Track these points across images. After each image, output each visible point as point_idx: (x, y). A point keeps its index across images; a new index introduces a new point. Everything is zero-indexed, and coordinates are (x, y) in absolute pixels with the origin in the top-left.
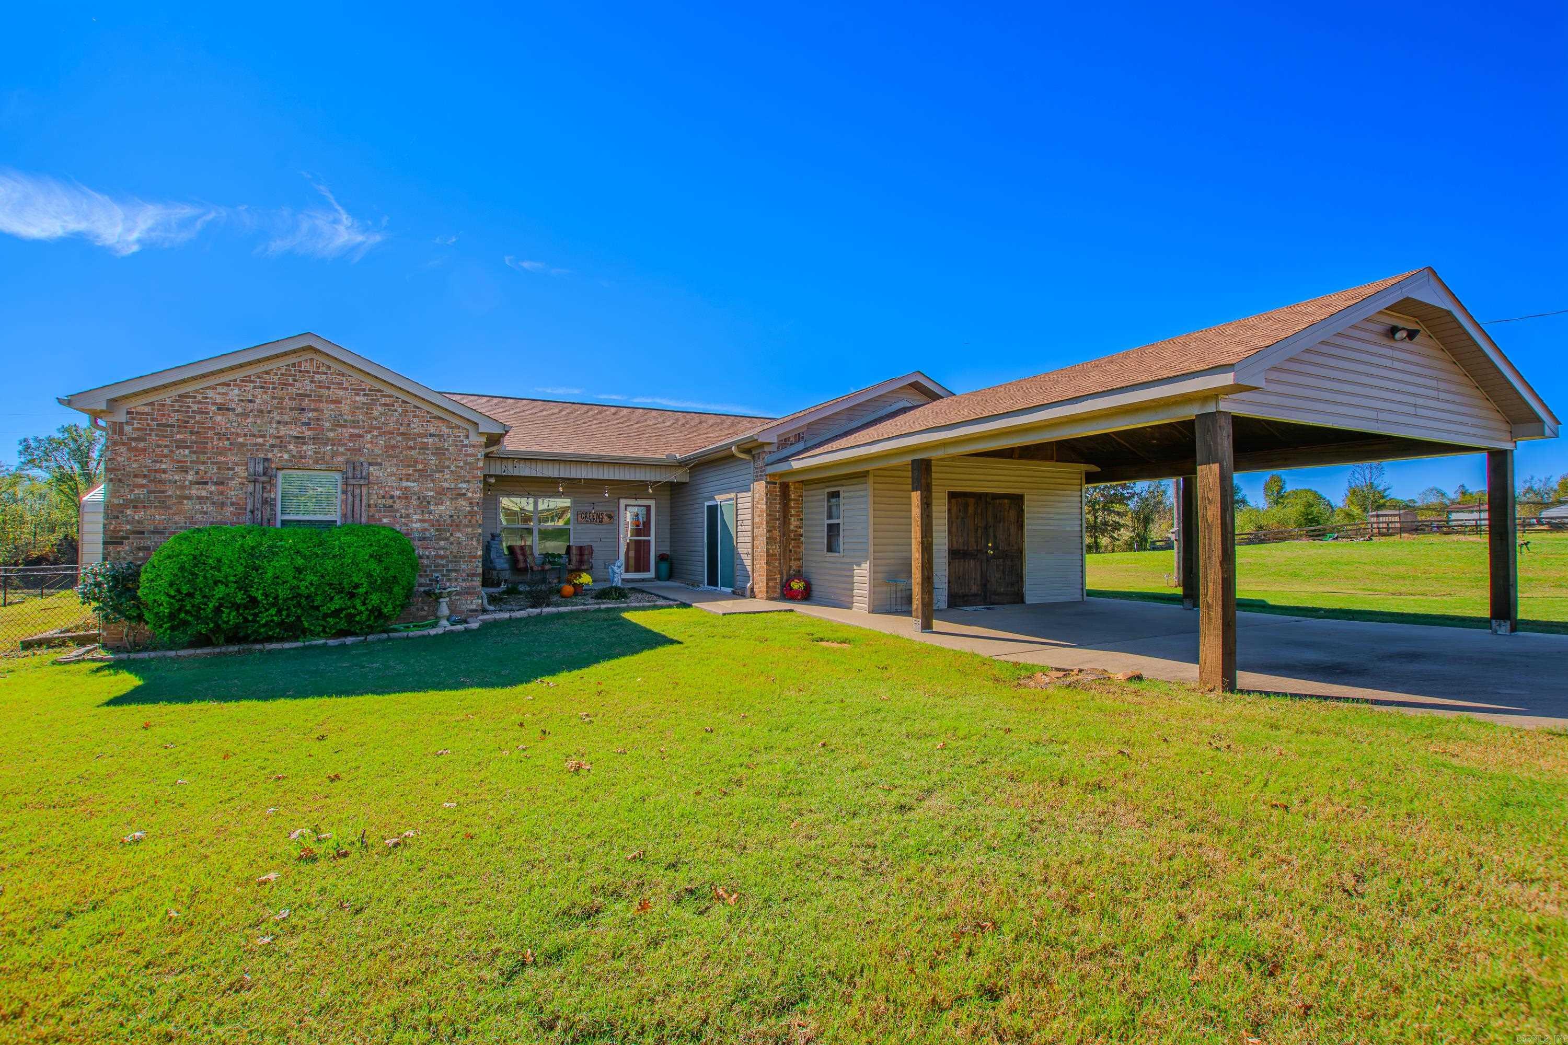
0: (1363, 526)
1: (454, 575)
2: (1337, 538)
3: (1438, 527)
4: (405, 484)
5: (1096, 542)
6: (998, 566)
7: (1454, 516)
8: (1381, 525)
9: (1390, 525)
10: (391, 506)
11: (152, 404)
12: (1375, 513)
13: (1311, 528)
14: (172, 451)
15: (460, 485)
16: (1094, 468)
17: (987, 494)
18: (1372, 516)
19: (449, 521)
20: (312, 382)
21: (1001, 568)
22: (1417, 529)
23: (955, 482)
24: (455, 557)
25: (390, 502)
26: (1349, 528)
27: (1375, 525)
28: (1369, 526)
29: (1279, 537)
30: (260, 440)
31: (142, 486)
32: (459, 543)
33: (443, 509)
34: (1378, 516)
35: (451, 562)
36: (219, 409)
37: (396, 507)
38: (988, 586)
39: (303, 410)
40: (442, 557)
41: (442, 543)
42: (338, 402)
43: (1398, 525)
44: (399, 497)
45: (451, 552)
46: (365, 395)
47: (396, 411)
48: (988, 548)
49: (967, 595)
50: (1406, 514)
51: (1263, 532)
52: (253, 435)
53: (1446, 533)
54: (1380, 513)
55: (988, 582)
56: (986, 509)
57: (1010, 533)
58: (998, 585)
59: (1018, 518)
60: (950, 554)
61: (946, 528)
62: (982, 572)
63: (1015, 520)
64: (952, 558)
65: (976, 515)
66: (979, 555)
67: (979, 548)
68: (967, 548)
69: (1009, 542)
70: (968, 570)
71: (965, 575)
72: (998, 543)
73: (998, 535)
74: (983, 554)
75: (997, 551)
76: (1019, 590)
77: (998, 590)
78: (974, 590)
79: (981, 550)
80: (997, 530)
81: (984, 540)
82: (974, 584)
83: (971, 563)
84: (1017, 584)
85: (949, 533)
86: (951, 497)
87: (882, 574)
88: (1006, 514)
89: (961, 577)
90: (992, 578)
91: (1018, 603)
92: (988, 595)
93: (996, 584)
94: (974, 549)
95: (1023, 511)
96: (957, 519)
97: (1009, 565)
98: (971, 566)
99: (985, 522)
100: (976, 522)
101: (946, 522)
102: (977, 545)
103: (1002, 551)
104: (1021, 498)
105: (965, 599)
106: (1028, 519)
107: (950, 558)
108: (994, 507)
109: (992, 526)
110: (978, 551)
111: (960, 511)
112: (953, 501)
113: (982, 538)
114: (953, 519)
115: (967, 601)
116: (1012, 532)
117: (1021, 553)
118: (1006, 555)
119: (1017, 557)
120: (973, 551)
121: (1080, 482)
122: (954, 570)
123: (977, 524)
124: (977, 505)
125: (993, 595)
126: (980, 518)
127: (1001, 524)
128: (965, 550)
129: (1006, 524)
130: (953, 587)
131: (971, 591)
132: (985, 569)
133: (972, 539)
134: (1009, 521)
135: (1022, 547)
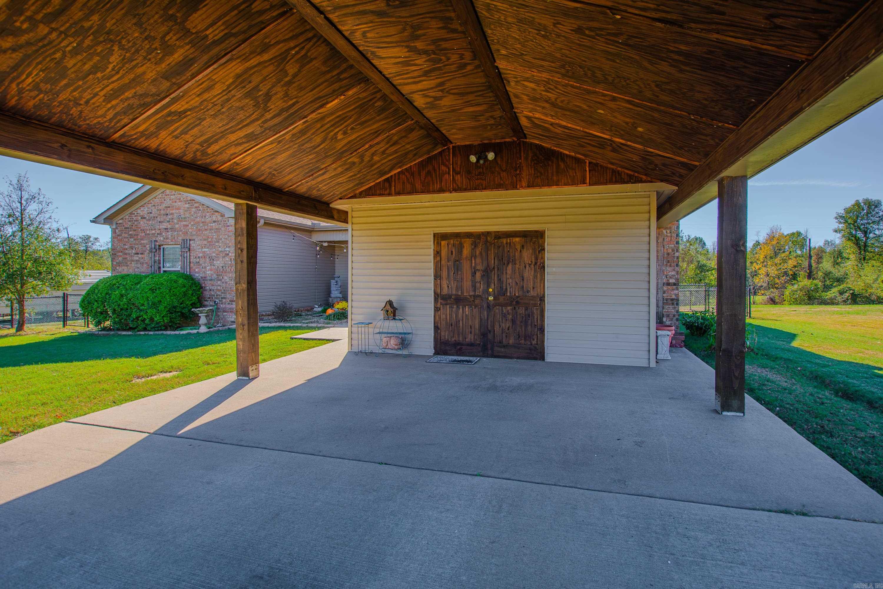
1: (224, 300)
4: (204, 250)
10: (199, 262)
11: (122, 219)
14: (128, 240)
15: (226, 249)
16: (670, 188)
17: (488, 233)
19: (221, 270)
20: (170, 200)
21: (510, 317)
23: (442, 223)
24: (224, 290)
25: (198, 260)
30: (154, 232)
31: (121, 256)
32: (226, 283)
33: (219, 263)
35: (223, 293)
36: (142, 218)
37: (201, 262)
39: (167, 214)
40: (219, 290)
41: (219, 282)
42: (179, 209)
44: (202, 257)
45: (223, 288)
46: (189, 203)
47: (200, 210)
48: (489, 294)
52: (152, 229)
55: (490, 332)
56: (487, 250)
57: (523, 277)
58: (504, 335)
59: (536, 259)
60: (439, 299)
61: (432, 272)
62: (481, 319)
63: (532, 262)
64: (441, 304)
65: (473, 256)
66: (477, 301)
67: (477, 294)
68: (462, 293)
69: (523, 287)
70: (463, 317)
71: (459, 322)
72: (504, 288)
73: (505, 280)
74: (482, 300)
75: (503, 297)
76: (537, 344)
77: (505, 342)
78: (471, 339)
79: (480, 296)
80: (503, 274)
81: (484, 284)
82: (471, 333)
83: (467, 309)
84: (535, 337)
85: (437, 276)
86: (439, 238)
87: (362, 316)
88: (517, 254)
89: (453, 324)
90: (497, 328)
91: (535, 359)
92: (489, 346)
93: (502, 333)
94: (471, 294)
95: (544, 250)
96: (448, 261)
97: (520, 314)
98: (467, 313)
99: (485, 263)
100: (473, 265)
101: (432, 265)
102: (475, 291)
103: (511, 297)
104: (540, 235)
105: (459, 347)
106: (549, 260)
107: (439, 304)
108: (499, 247)
109: (496, 269)
110: (475, 297)
111: (452, 254)
112: (443, 243)
113: (482, 283)
114: (443, 262)
115: (460, 349)
116: (526, 275)
117: (541, 300)
118: (517, 302)
119: (535, 305)
120: (469, 297)
121: (646, 208)
122: (444, 316)
123: (475, 268)
124: (475, 245)
125: (497, 346)
126: (478, 260)
127: (510, 266)
128: (456, 295)
129: (517, 266)
130: (443, 334)
131: (467, 340)
132: (486, 316)
133: (467, 284)
134: (520, 262)
135: (542, 293)
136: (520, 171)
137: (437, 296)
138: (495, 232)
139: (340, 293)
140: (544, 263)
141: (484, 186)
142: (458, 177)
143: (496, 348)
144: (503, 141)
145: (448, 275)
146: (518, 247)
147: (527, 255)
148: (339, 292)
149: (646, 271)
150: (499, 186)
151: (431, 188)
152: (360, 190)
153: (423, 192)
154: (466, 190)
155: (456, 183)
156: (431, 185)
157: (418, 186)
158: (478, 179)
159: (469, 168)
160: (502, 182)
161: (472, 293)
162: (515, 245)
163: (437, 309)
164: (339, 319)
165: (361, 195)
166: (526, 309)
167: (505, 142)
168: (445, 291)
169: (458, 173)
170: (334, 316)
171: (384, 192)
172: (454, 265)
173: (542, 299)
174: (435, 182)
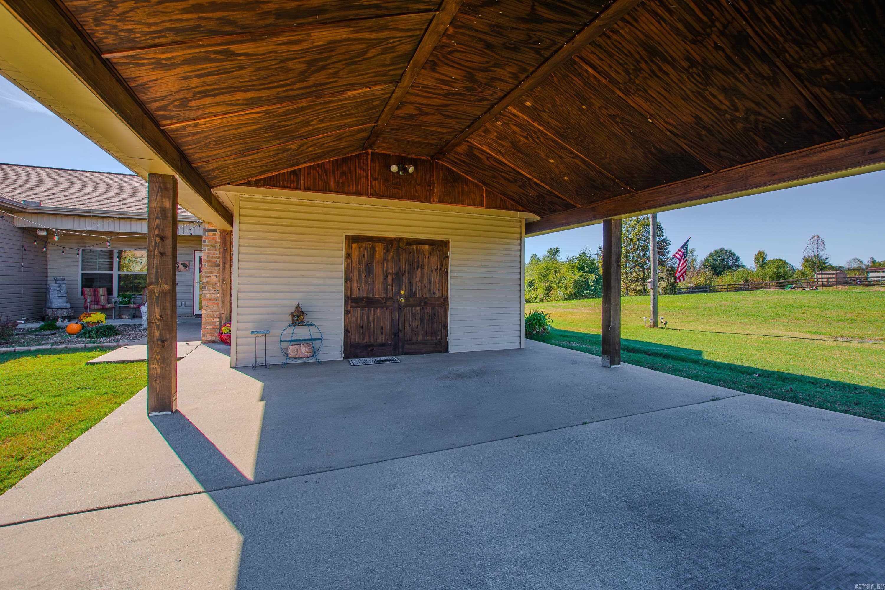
0: (812, 280)
2: (794, 288)
3: (861, 282)
5: (644, 289)
6: (414, 316)
7: (871, 275)
8: (824, 280)
9: (830, 280)
12: (820, 272)
13: (780, 281)
16: (534, 217)
17: (400, 240)
18: (818, 274)
21: (419, 316)
22: (847, 283)
23: (353, 226)
26: (803, 281)
27: (820, 280)
28: (816, 280)
29: (757, 287)
34: (822, 274)
38: (401, 335)
43: (835, 280)
48: (400, 296)
49: (373, 345)
50: (840, 273)
51: (747, 283)
53: (867, 286)
54: (823, 272)
55: (401, 331)
56: (399, 255)
57: (430, 280)
58: (414, 334)
59: (441, 265)
60: (350, 302)
61: (343, 274)
62: (392, 320)
63: (437, 267)
64: (351, 307)
65: (385, 260)
66: (389, 303)
67: (388, 296)
68: (373, 295)
69: (430, 289)
70: (374, 318)
71: (370, 324)
72: (414, 290)
73: (414, 282)
74: (394, 302)
75: (413, 299)
76: (441, 339)
77: (414, 339)
78: (382, 340)
79: (392, 298)
80: (413, 277)
81: (395, 287)
82: (382, 333)
83: (378, 311)
84: (439, 333)
85: (348, 279)
86: (351, 240)
87: (250, 324)
88: (426, 260)
89: (364, 326)
90: (407, 327)
91: (440, 352)
92: (400, 344)
93: (412, 333)
94: (382, 296)
95: (447, 257)
96: (359, 264)
97: (427, 313)
98: (378, 315)
99: (397, 268)
100: (385, 268)
101: (343, 267)
102: (386, 293)
103: (419, 298)
104: (445, 244)
105: (370, 349)
106: (453, 266)
107: (349, 306)
108: (410, 253)
109: (407, 273)
110: (387, 299)
111: (364, 257)
112: (354, 245)
113: (393, 285)
114: (354, 265)
115: (372, 351)
116: (433, 279)
117: (444, 301)
118: (426, 303)
119: (440, 305)
120: (381, 299)
121: (518, 230)
122: (354, 319)
123: (387, 271)
124: (387, 250)
125: (407, 344)
126: (390, 264)
127: (419, 271)
128: (368, 298)
129: (426, 271)
130: (352, 337)
131: (378, 341)
132: (397, 317)
133: (379, 286)
134: (428, 267)
135: (446, 294)
136: (433, 188)
137: (347, 299)
138: (406, 239)
139: (67, 302)
140: (447, 269)
141: (401, 195)
142: (376, 183)
143: (407, 346)
144: (419, 157)
145: (360, 278)
146: (427, 254)
147: (434, 261)
148: (65, 300)
149: (518, 277)
150: (413, 198)
151: (346, 188)
152: (258, 178)
153: (337, 192)
154: (383, 197)
155: (373, 189)
156: (346, 186)
157: (332, 185)
158: (395, 188)
159: (388, 177)
160: (417, 194)
161: (384, 296)
162: (423, 252)
163: (347, 312)
164: (105, 336)
165: (257, 184)
166: (433, 309)
167: (420, 159)
168: (356, 294)
169: (375, 179)
170: (97, 332)
171: (289, 185)
172: (366, 267)
173: (446, 299)
174: (351, 183)
